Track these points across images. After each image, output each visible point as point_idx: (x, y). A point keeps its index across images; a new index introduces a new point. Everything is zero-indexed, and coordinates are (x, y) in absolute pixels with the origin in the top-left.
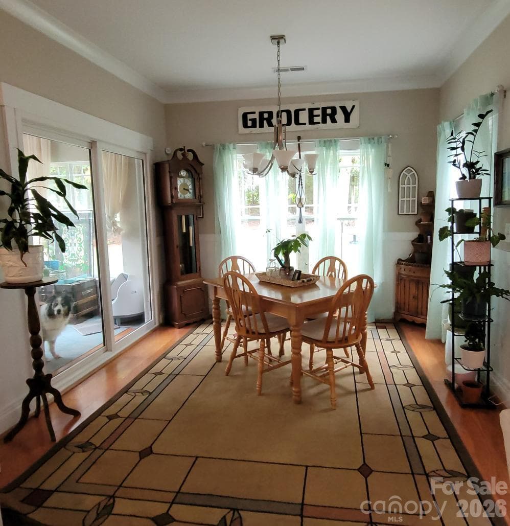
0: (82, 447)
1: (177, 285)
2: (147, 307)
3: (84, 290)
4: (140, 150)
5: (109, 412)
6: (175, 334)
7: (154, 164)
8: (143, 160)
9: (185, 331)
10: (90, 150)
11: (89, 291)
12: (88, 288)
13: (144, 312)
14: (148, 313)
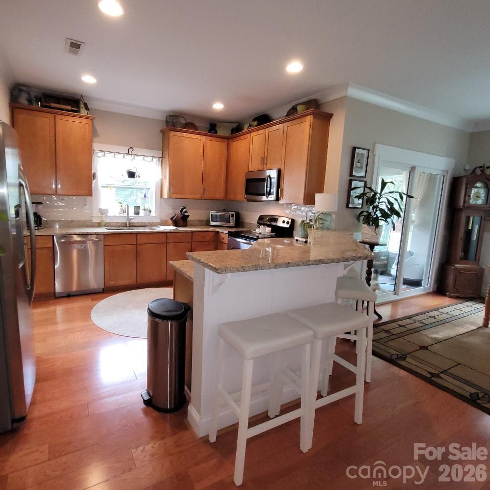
0: (386, 332)
1: (455, 266)
2: (426, 276)
3: (381, 256)
4: (444, 169)
5: (400, 323)
6: (445, 301)
7: (453, 178)
8: (444, 176)
9: (454, 301)
10: (410, 172)
11: (383, 258)
12: (384, 256)
13: (422, 280)
14: (425, 281)
